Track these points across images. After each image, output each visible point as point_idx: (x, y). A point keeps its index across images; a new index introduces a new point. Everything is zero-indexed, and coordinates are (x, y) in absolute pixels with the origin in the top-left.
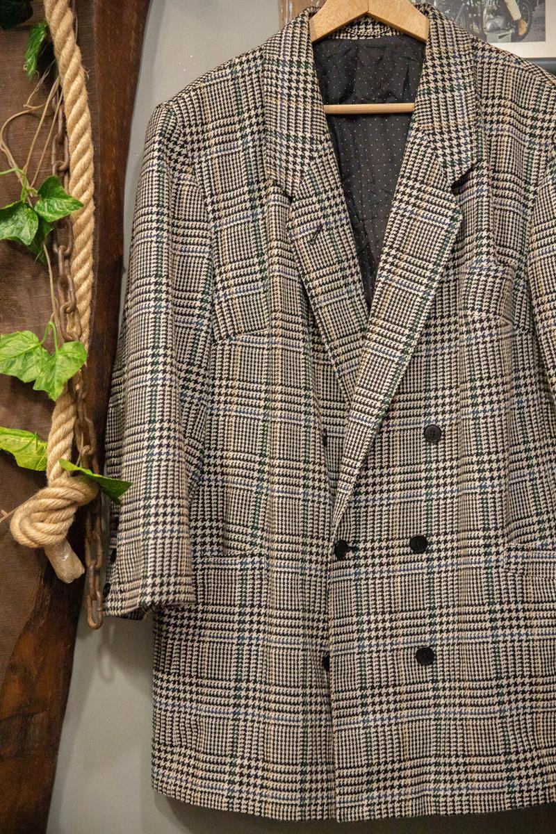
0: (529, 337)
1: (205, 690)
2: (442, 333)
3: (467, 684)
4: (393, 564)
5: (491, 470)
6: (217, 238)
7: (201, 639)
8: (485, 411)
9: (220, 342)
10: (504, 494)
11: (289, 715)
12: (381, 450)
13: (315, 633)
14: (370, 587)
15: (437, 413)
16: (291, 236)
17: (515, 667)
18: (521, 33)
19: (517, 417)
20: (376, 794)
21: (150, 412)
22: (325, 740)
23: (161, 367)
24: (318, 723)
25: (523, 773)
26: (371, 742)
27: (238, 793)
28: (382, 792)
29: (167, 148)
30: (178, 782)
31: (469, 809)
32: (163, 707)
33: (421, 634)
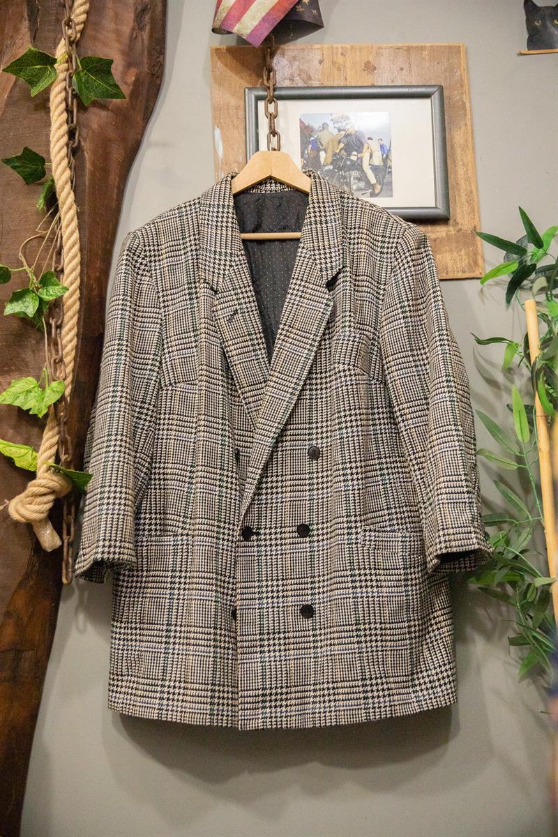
0: (382, 386)
1: (145, 632)
2: (321, 383)
3: (335, 629)
4: (285, 544)
5: (352, 474)
6: (166, 319)
7: (144, 595)
8: (347, 433)
9: (165, 388)
10: (361, 491)
11: (203, 648)
12: (277, 464)
13: (226, 591)
14: (268, 561)
15: (317, 439)
16: (215, 316)
17: (369, 616)
18: (377, 192)
19: (373, 440)
20: (268, 710)
21: (109, 429)
22: (232, 670)
23: (118, 399)
24: (226, 656)
25: (375, 694)
26: (265, 672)
27: (166, 707)
28: (273, 710)
29: (133, 259)
30: (125, 701)
31: (336, 722)
32: (117, 646)
33: (305, 595)
